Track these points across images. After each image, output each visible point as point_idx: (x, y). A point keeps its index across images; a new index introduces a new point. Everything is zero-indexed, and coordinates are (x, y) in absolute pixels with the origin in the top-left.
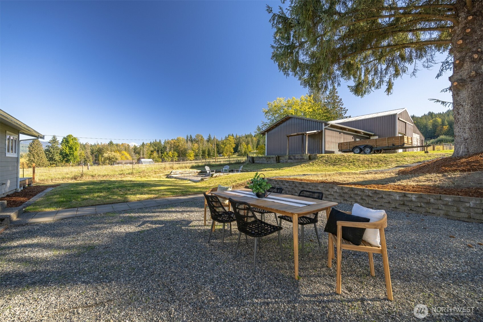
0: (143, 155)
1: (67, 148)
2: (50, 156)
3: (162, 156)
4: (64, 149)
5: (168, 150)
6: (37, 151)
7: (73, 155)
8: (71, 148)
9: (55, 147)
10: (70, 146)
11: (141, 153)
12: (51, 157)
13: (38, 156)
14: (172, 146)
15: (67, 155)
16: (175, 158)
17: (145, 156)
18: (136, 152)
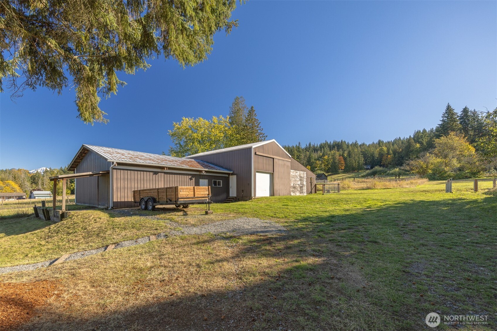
0: (43, 185)
17: (45, 186)
18: (35, 181)
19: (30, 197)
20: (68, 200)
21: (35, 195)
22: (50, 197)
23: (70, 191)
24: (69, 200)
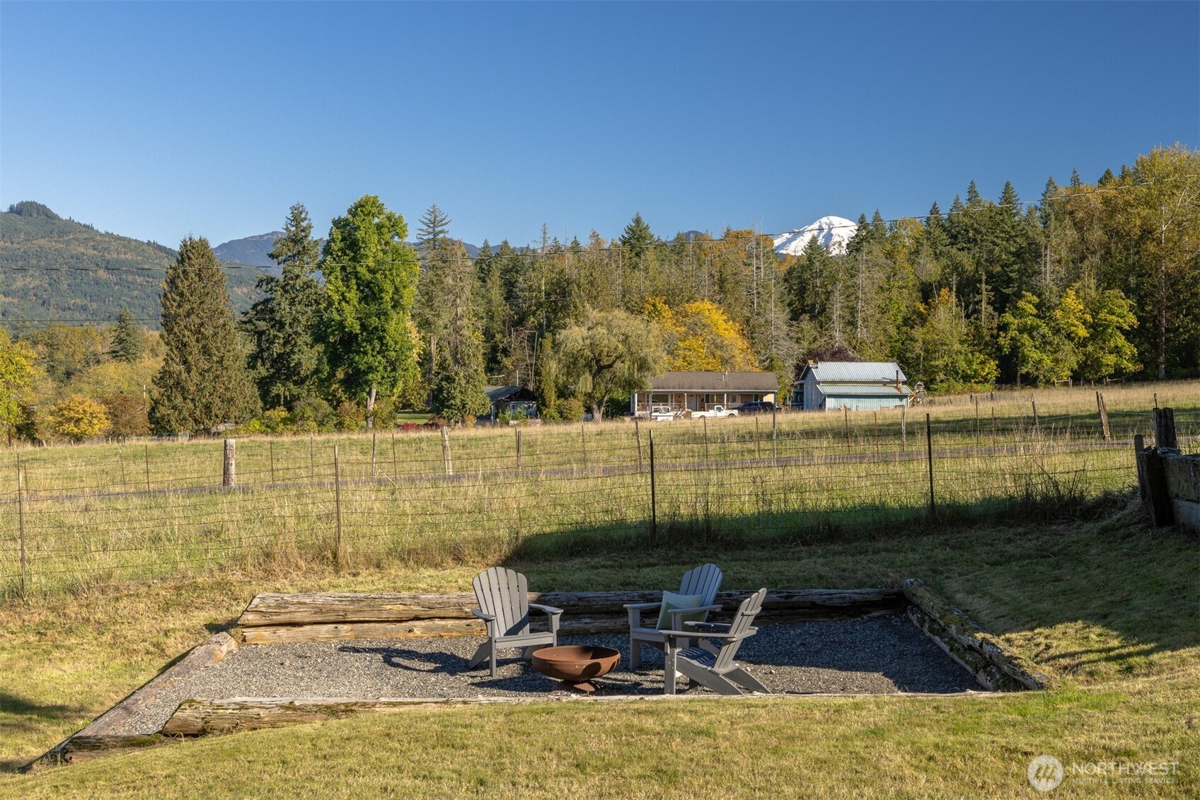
0: (852, 323)
1: (353, 295)
2: (277, 349)
3: (1004, 327)
4: (336, 297)
5: (1049, 274)
6: (198, 321)
7: (381, 339)
8: (370, 293)
9: (299, 283)
10: (368, 276)
11: (837, 309)
12: (279, 355)
13: (206, 351)
14: (1096, 235)
15: (349, 341)
16: (1117, 351)
17: (861, 333)
18: (809, 301)
19: (799, 402)
20: (1104, 419)
21: (825, 389)
22: (902, 397)
23: (993, 364)
24: (1110, 415)
